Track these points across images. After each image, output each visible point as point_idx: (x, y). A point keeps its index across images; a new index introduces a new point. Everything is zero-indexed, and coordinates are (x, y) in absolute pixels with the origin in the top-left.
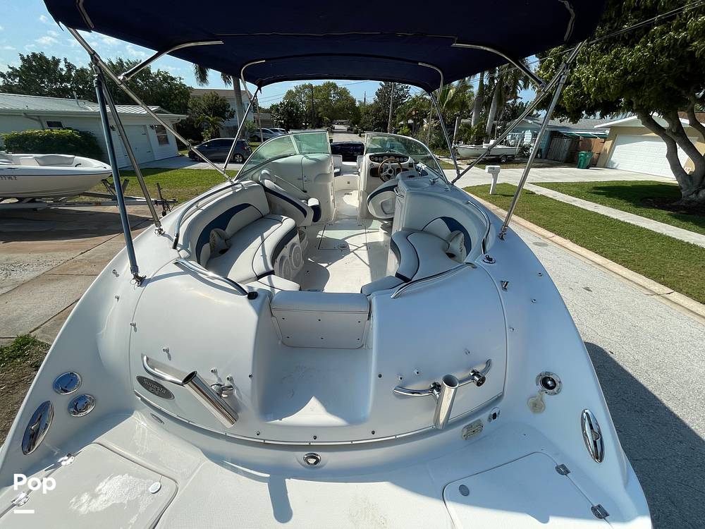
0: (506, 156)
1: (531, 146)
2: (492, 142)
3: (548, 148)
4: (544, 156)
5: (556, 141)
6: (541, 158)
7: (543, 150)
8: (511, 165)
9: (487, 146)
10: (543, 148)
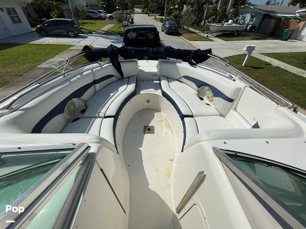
0: (237, 31)
1: (249, 24)
2: (230, 21)
3: (260, 25)
4: (256, 31)
5: (266, 20)
6: (254, 32)
7: (256, 27)
8: (241, 38)
9: (227, 24)
10: (257, 25)
